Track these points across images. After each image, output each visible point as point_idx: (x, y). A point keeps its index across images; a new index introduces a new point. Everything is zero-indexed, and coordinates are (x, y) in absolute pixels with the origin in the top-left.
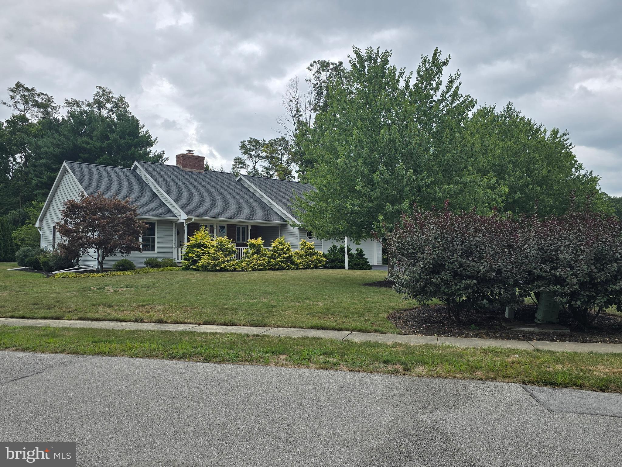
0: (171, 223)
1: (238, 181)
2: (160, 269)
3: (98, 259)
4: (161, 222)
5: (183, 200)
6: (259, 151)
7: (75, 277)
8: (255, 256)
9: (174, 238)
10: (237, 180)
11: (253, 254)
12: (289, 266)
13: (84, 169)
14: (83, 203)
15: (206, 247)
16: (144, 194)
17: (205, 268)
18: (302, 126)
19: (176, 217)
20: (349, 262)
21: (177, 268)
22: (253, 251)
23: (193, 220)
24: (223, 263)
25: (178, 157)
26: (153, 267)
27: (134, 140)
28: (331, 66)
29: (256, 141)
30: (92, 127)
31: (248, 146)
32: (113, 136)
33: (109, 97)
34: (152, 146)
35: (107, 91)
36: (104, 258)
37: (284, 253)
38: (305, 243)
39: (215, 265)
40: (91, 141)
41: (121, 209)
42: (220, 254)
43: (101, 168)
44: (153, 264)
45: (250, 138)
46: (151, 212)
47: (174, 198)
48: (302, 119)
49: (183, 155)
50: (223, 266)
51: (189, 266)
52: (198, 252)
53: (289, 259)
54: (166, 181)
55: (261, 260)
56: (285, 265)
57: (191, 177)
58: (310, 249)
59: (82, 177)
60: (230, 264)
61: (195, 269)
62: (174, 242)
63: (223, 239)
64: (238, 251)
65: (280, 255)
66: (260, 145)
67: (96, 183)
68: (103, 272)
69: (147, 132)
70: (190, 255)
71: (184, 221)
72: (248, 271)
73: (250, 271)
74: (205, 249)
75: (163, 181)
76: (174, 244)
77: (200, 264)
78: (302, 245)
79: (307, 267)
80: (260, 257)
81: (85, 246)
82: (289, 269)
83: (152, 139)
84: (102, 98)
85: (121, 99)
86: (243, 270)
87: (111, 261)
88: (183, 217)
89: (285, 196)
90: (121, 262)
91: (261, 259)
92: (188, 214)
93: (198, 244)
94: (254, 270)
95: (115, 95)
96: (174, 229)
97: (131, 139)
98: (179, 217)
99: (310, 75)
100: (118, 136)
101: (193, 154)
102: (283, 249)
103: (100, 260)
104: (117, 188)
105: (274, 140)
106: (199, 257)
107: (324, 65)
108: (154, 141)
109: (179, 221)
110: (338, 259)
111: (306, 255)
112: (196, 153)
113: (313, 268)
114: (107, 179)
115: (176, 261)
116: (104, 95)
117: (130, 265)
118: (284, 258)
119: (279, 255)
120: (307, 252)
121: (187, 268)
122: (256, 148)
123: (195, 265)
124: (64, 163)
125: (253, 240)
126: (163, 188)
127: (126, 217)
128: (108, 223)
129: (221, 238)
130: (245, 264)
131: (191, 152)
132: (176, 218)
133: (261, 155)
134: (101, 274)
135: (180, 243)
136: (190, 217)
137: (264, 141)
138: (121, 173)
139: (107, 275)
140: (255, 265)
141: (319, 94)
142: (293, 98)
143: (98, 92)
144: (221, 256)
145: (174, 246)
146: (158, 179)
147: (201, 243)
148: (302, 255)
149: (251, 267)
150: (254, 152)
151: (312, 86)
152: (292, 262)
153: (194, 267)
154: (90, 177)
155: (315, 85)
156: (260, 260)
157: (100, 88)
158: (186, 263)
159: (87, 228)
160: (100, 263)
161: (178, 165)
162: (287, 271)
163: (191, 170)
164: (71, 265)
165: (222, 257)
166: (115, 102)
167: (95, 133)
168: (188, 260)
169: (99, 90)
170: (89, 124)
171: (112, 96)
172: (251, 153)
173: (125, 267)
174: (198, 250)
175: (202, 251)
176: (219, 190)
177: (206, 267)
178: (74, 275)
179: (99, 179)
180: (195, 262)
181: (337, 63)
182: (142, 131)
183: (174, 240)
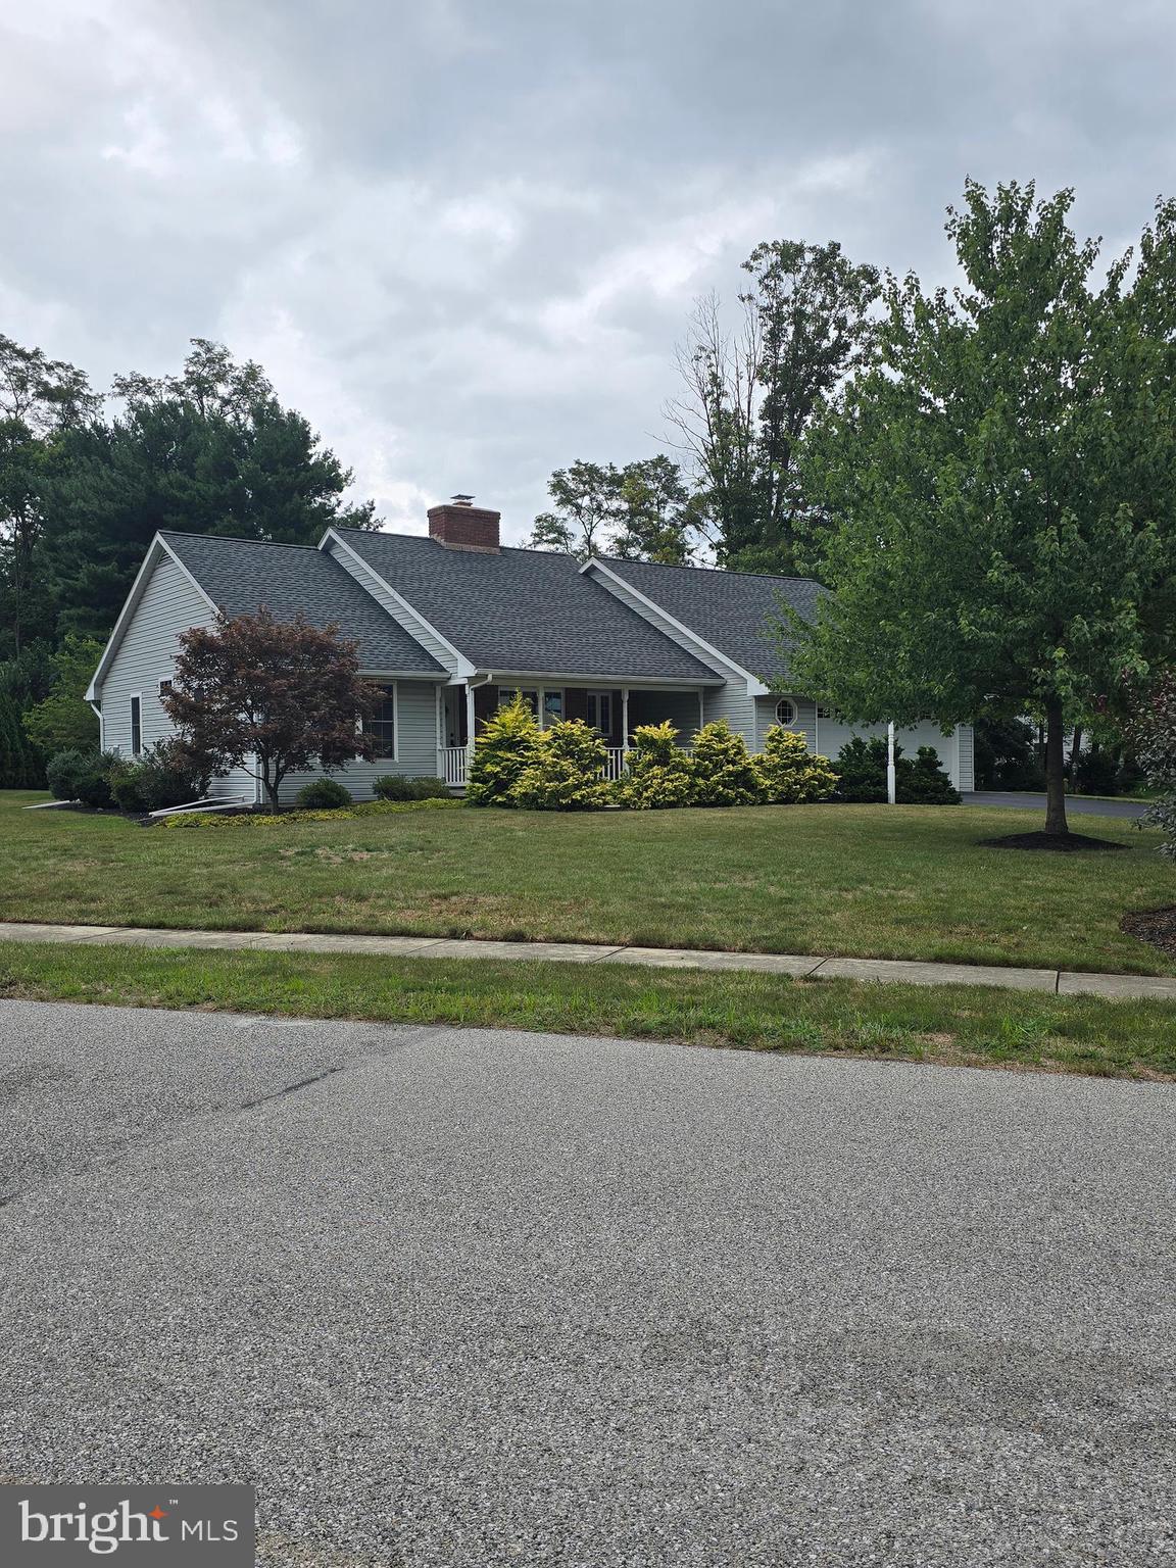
0: (431, 685)
1: (587, 574)
2: (415, 804)
3: (266, 779)
4: (407, 685)
5: (460, 627)
6: (601, 497)
7: (216, 825)
8: (656, 770)
9: (438, 725)
10: (582, 571)
11: (650, 765)
12: (742, 796)
13: (206, 551)
14: (224, 635)
15: (527, 749)
16: (358, 613)
17: (531, 802)
18: (726, 426)
19: (443, 670)
20: (898, 783)
21: (455, 802)
22: (649, 757)
23: (490, 677)
24: (577, 787)
25: (432, 514)
26: (396, 798)
27: (297, 476)
28: (809, 257)
29: (592, 470)
30: (190, 444)
31: (572, 485)
32: (245, 466)
33: (224, 366)
34: (341, 490)
35: (218, 350)
36: (280, 774)
37: (728, 762)
38: (780, 734)
39: (556, 794)
40: (191, 482)
41: (319, 650)
42: (566, 764)
43: (245, 548)
44: (394, 791)
45: (578, 462)
46: (381, 658)
47: (437, 622)
48: (727, 404)
49: (446, 509)
50: (577, 795)
51: (488, 797)
52: (508, 760)
53: (743, 778)
54: (411, 578)
55: (672, 781)
56: (732, 793)
57: (468, 566)
58: (795, 749)
59: (204, 572)
60: (595, 792)
61: (501, 805)
62: (438, 736)
63: (573, 726)
64: (614, 757)
65: (718, 766)
66: (602, 479)
67: (239, 587)
68: (279, 811)
69: (326, 456)
70: (489, 768)
71: (464, 681)
72: (639, 809)
73: (646, 808)
74: (526, 754)
75: (402, 578)
76: (438, 741)
77: (517, 790)
78: (772, 739)
79: (787, 799)
80: (669, 772)
81: (236, 747)
82: (742, 804)
83: (340, 471)
84: (207, 369)
85: (252, 373)
86: (625, 805)
87: (296, 783)
88: (462, 671)
89: (711, 610)
90: (316, 787)
91: (672, 777)
92: (475, 662)
93: (509, 739)
94: (654, 807)
95: (238, 361)
96: (438, 703)
97: (290, 474)
98: (451, 670)
99: (751, 283)
100: (259, 466)
101: (469, 504)
102: (725, 751)
103: (272, 781)
104: (291, 599)
105: (639, 466)
106: (514, 773)
107: (789, 255)
108: (346, 480)
109: (453, 682)
110: (868, 776)
111: (785, 767)
112: (476, 504)
113: (803, 801)
114: (263, 574)
115: (449, 784)
116: (210, 361)
117: (339, 794)
118: (730, 774)
119: (715, 766)
120: (788, 757)
121: (481, 802)
122: (593, 489)
123: (501, 794)
124: (158, 537)
125: (647, 727)
126: (407, 596)
127: (332, 672)
128: (290, 688)
129: (568, 723)
130: (631, 792)
131: (465, 501)
132: (446, 675)
133: (605, 506)
134: (280, 819)
135: (457, 739)
136: (483, 671)
137: (612, 468)
138: (297, 560)
139: (295, 819)
140: (657, 793)
141: (774, 337)
142: (702, 349)
143: (198, 354)
144: (571, 770)
145: (439, 747)
146: (391, 573)
147: (515, 737)
148: (775, 766)
149: (647, 798)
150: (587, 498)
151: (757, 312)
152: (751, 786)
153: (500, 799)
154: (224, 572)
155: (764, 309)
156: (668, 780)
157: (201, 342)
158: (479, 788)
159: (237, 702)
160: (272, 791)
161: (435, 537)
162: (741, 807)
163: (467, 548)
164: (189, 797)
165: (574, 773)
166: (239, 378)
167: (201, 460)
168: (484, 782)
169: (197, 348)
170: (184, 438)
171: (231, 365)
172: (579, 501)
173: (328, 798)
174: (509, 755)
175: (519, 759)
176: (542, 599)
177: (535, 798)
178: (215, 819)
179: (247, 577)
180: (501, 786)
181: (825, 247)
182: (316, 452)
183: (438, 731)
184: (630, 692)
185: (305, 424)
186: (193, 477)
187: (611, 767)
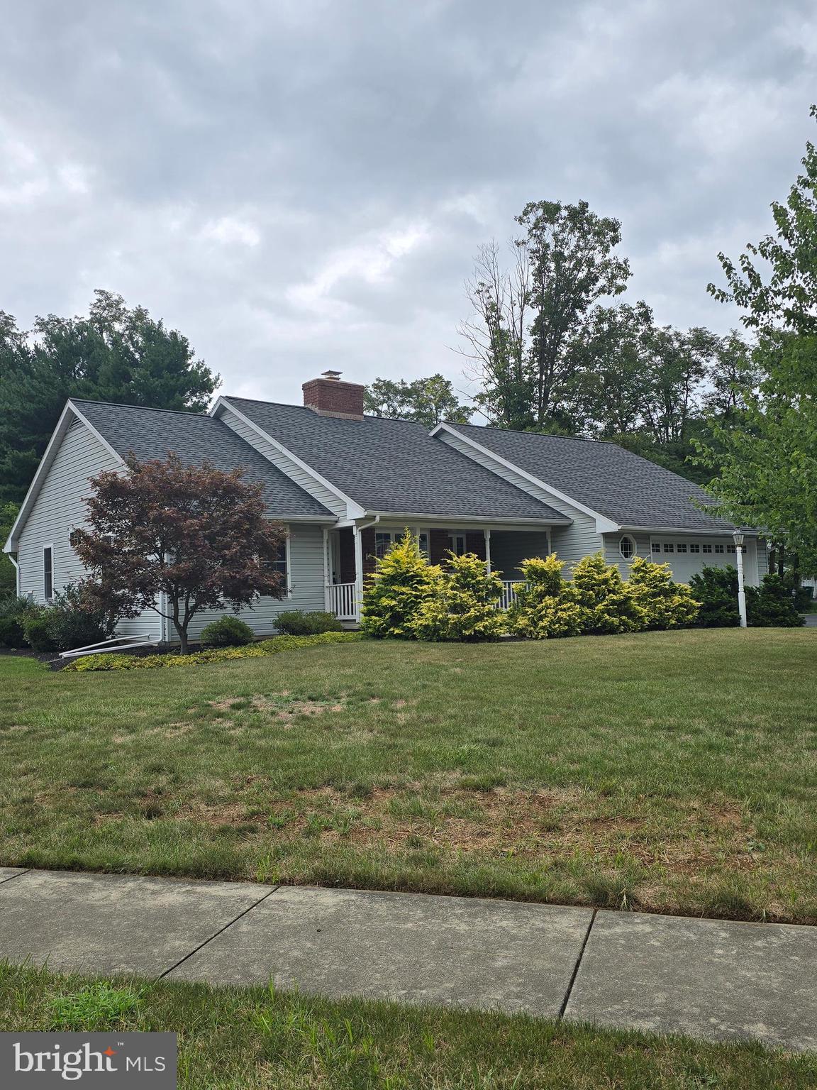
0: (316, 529)
2: (316, 639)
3: (175, 618)
4: (297, 527)
5: (344, 476)
6: (396, 404)
7: (128, 668)
8: (548, 600)
9: (325, 564)
10: (432, 434)
11: (541, 596)
12: (623, 623)
13: (113, 415)
14: (134, 479)
15: (421, 582)
16: (250, 466)
17: (433, 634)
18: (501, 342)
19: (331, 514)
20: (748, 608)
21: (351, 635)
22: (540, 588)
23: (378, 518)
24: (478, 619)
25: (307, 388)
26: (294, 632)
27: (178, 380)
28: (564, 213)
29: (389, 385)
30: (94, 358)
31: (374, 396)
32: (136, 374)
33: (120, 309)
34: (211, 391)
35: (115, 298)
36: (189, 614)
37: (610, 591)
38: (644, 565)
39: (459, 627)
40: (95, 386)
41: (229, 492)
42: (465, 596)
43: (148, 414)
44: (291, 626)
45: (378, 380)
46: (276, 504)
47: (324, 472)
48: (504, 325)
49: (319, 382)
50: (480, 626)
51: (385, 629)
52: (403, 594)
53: (623, 607)
54: (295, 437)
55: (564, 610)
56: (616, 621)
57: (340, 428)
58: (663, 579)
59: (111, 432)
60: (496, 622)
61: (398, 637)
62: (326, 573)
63: (468, 560)
64: (507, 589)
65: (600, 596)
66: (397, 392)
67: (143, 444)
68: (192, 649)
69: (199, 367)
70: (385, 602)
71: (352, 523)
72: (536, 639)
73: (543, 638)
74: (419, 587)
75: (288, 438)
76: (326, 578)
77: (417, 622)
78: (637, 570)
79: (658, 625)
80: (560, 603)
81: (147, 587)
82: (625, 631)
83: (211, 377)
84: (106, 312)
85: (140, 314)
86: (521, 635)
87: (205, 620)
88: (351, 513)
90: (220, 625)
91: (564, 606)
92: (364, 504)
93: (402, 574)
94: (551, 636)
95: (130, 306)
96: (325, 545)
97: (172, 378)
98: (338, 514)
99: (522, 232)
100: (148, 372)
101: (338, 379)
102: (605, 581)
103: (181, 620)
104: (190, 455)
105: (422, 382)
106: (412, 605)
107: (551, 211)
108: (215, 383)
109: (341, 525)
110: (722, 603)
111: (654, 595)
112: (344, 378)
113: (674, 627)
114: (165, 435)
115: (340, 617)
116: (110, 305)
117: (242, 631)
118: (613, 602)
119: (597, 595)
120: (656, 586)
121: (379, 635)
122: (389, 398)
123: (397, 626)
124: (70, 404)
125: (532, 560)
126: (294, 451)
127: (241, 512)
128: (202, 528)
129: (463, 557)
130: (526, 622)
131: (337, 376)
132: (332, 518)
133: (399, 411)
134: (192, 658)
135: (345, 574)
136: (371, 513)
137: (403, 383)
138: (193, 425)
139: (207, 658)
140: (552, 622)
141: (539, 273)
142: (483, 284)
143: (100, 301)
144: (471, 602)
145: (327, 584)
146: (278, 433)
147: (408, 571)
148: (644, 595)
149: (543, 628)
150: (385, 405)
151: (528, 254)
152: (632, 614)
153: (397, 631)
154: (130, 432)
155: (533, 252)
156: (561, 610)
157: (102, 292)
158: (375, 622)
159: (146, 544)
160: (182, 630)
161: (309, 406)
162: (624, 635)
163: (337, 415)
164: (98, 637)
165: (474, 606)
166: (130, 318)
167: (103, 368)
168: (379, 615)
169: (99, 296)
170: (88, 354)
171: (124, 309)
172: (380, 408)
173: (232, 636)
174: (404, 589)
175: (414, 593)
176: (406, 455)
177: (436, 629)
179: (150, 436)
180: (397, 619)
181: (576, 205)
182: (192, 362)
183: (326, 570)
184: (493, 533)
185: (185, 340)
186: (96, 383)
187: (505, 598)
